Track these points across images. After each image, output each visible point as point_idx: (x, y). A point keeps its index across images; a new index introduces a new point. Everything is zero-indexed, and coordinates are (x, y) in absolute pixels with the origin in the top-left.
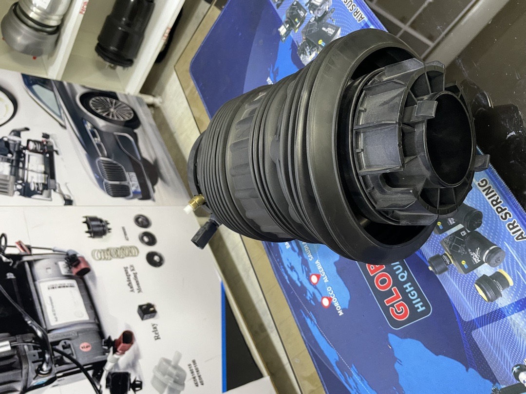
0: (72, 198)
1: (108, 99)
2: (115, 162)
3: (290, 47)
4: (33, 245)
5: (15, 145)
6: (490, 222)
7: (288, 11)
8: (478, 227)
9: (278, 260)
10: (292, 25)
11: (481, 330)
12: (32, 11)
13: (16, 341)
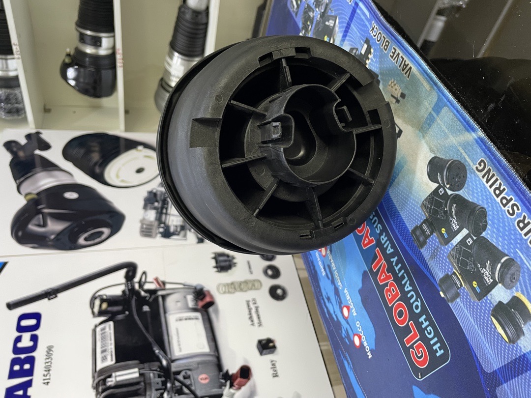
4: (167, 280)
5: (161, 195)
6: (496, 221)
7: (303, 16)
8: (484, 230)
9: (318, 289)
13: (143, 369)
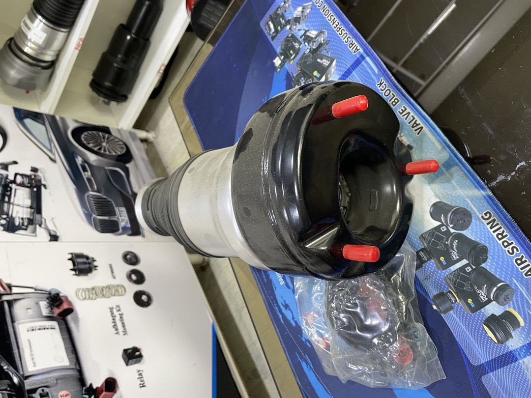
0: (58, 234)
1: (101, 134)
2: (105, 197)
3: (285, 78)
4: (13, 284)
5: (2, 179)
6: (496, 257)
7: (283, 43)
8: (484, 262)
9: (272, 297)
10: (286, 56)
11: (492, 376)
12: (27, 46)
